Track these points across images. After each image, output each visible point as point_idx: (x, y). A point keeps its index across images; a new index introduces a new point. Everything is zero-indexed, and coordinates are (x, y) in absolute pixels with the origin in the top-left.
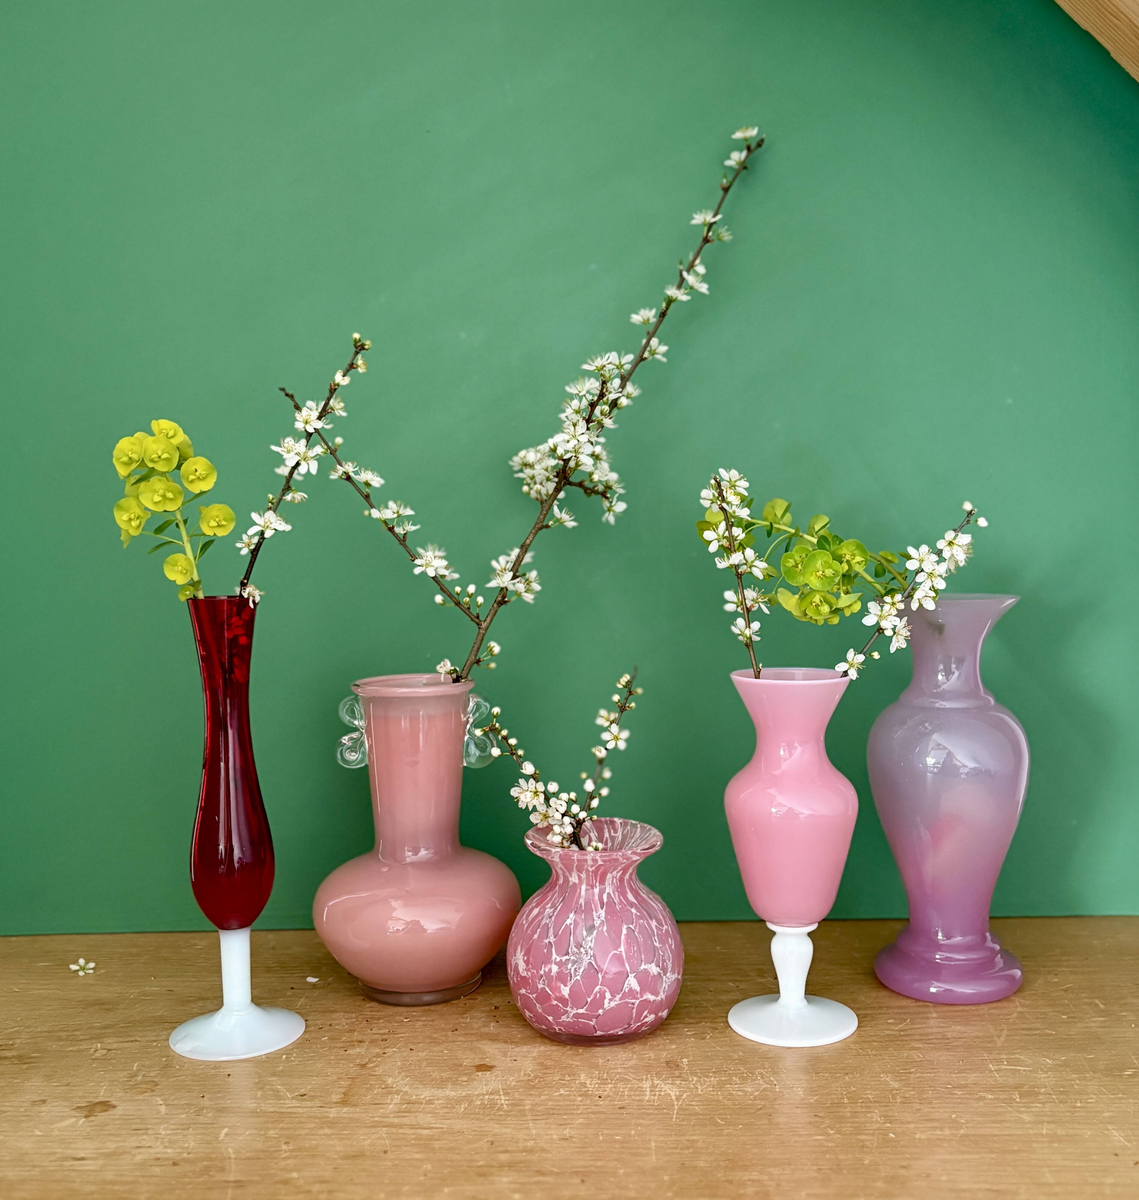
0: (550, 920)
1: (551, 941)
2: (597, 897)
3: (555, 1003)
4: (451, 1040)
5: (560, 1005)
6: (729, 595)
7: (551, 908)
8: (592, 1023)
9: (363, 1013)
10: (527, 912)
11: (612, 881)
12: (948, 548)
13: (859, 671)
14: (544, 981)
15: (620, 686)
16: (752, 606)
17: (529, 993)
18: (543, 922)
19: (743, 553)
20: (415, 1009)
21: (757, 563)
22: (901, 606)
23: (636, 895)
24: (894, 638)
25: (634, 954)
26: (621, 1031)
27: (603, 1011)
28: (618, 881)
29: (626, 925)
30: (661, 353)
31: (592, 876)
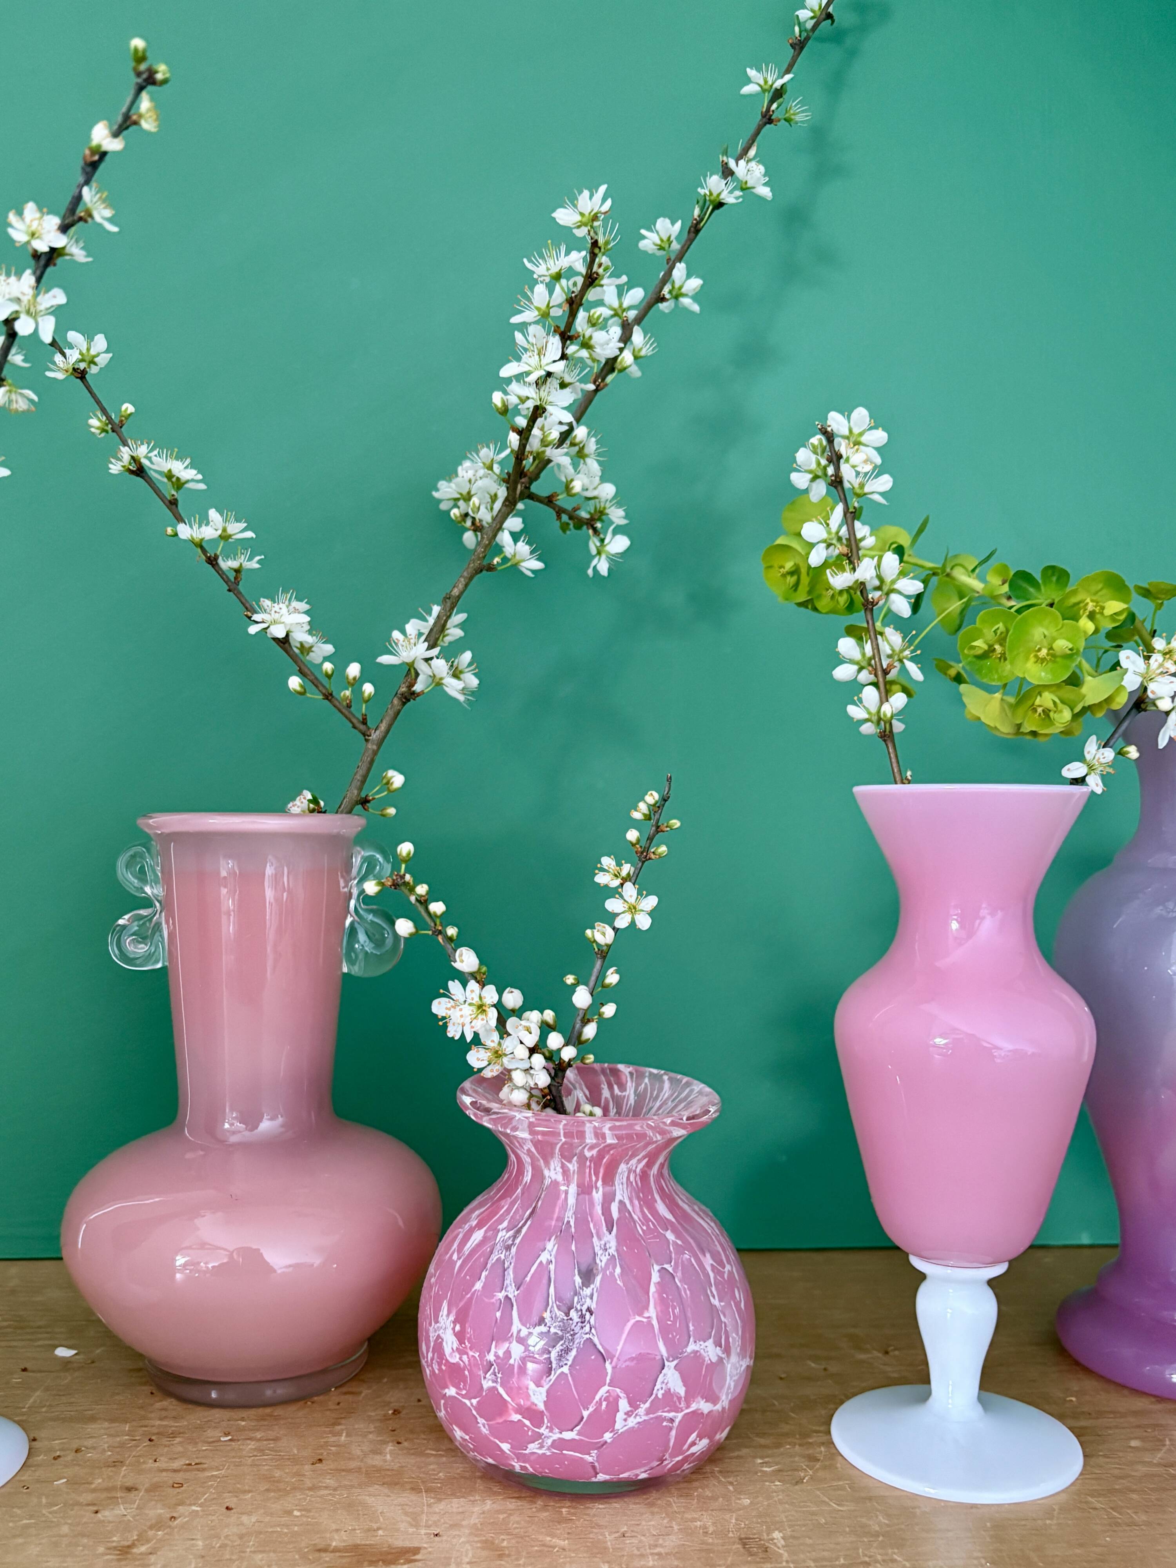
0: (508, 1253)
1: (511, 1296)
2: (598, 1210)
3: (516, 1417)
4: (309, 1484)
7: (508, 1229)
8: (589, 1459)
9: (146, 1422)
10: (461, 1236)
11: (628, 1178)
13: (1104, 777)
14: (494, 1374)
15: (638, 815)
16: (891, 666)
17: (463, 1396)
18: (494, 1258)
19: (876, 564)
20: (245, 1413)
21: (901, 584)
23: (672, 1206)
24: (1173, 716)
25: (674, 1322)
26: (645, 1472)
27: (612, 1434)
28: (638, 1178)
29: (657, 1264)
30: (690, 294)
31: (590, 1167)
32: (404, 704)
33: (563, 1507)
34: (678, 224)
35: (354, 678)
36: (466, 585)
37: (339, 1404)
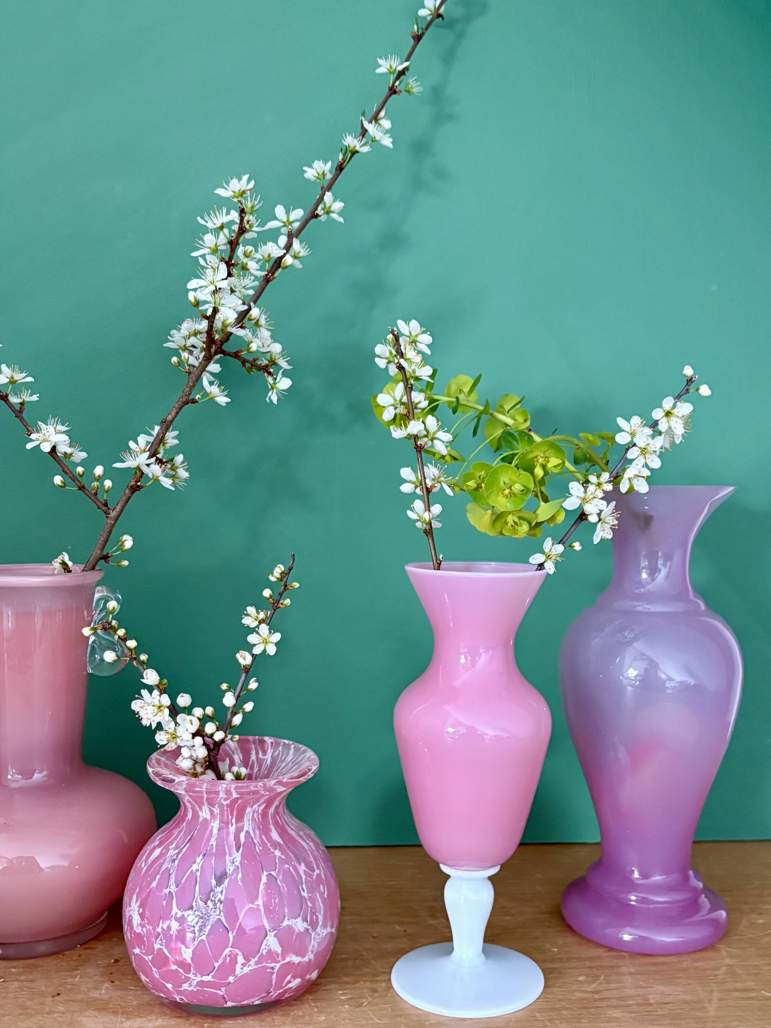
0: (173, 864)
1: (172, 891)
2: (232, 837)
3: (174, 967)
4: (47, 1009)
5: (181, 971)
6: (406, 472)
7: (175, 848)
8: (221, 993)
10: (148, 851)
11: (253, 816)
12: (665, 420)
13: (557, 564)
14: (161, 940)
15: (272, 579)
16: (433, 486)
17: (144, 954)
18: (164, 867)
19: (423, 422)
20: (15, 963)
21: (440, 435)
22: (609, 487)
23: (282, 832)
24: (599, 526)
25: (275, 908)
26: (258, 1000)
27: (233, 978)
28: (260, 816)
29: (266, 872)
30: (336, 212)
31: (227, 810)
32: (133, 493)
33: (206, 1023)
34: (329, 164)
35: (99, 476)
36: (177, 413)
37: (80, 956)
